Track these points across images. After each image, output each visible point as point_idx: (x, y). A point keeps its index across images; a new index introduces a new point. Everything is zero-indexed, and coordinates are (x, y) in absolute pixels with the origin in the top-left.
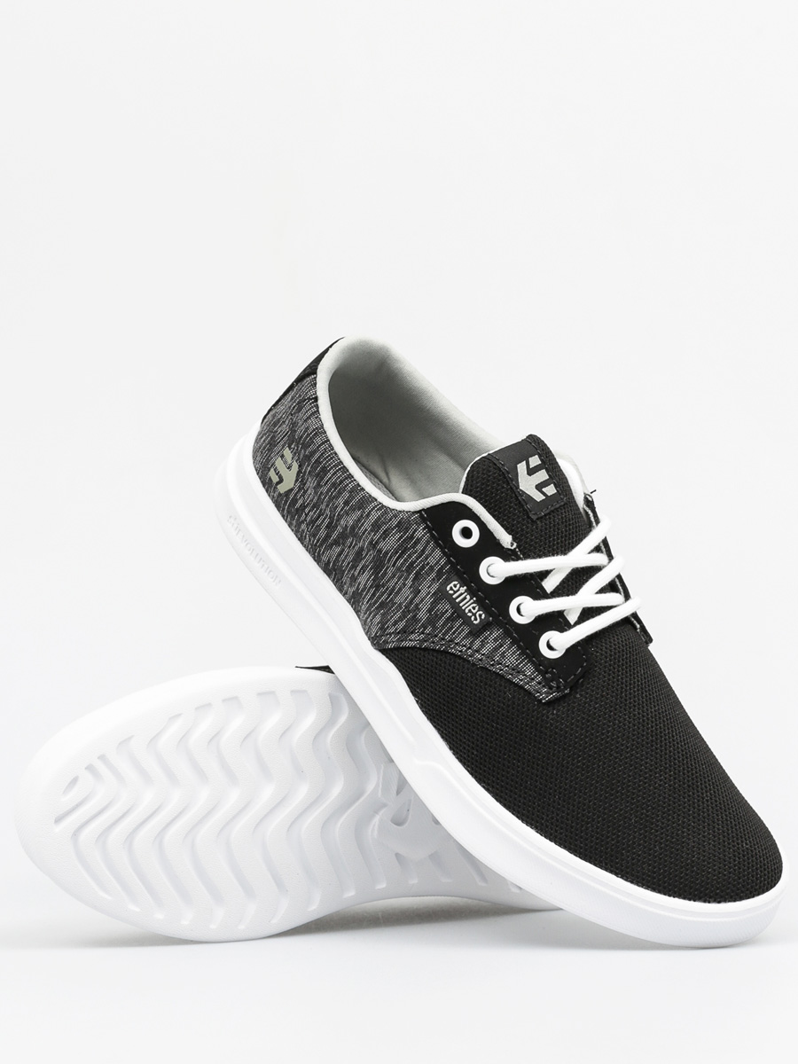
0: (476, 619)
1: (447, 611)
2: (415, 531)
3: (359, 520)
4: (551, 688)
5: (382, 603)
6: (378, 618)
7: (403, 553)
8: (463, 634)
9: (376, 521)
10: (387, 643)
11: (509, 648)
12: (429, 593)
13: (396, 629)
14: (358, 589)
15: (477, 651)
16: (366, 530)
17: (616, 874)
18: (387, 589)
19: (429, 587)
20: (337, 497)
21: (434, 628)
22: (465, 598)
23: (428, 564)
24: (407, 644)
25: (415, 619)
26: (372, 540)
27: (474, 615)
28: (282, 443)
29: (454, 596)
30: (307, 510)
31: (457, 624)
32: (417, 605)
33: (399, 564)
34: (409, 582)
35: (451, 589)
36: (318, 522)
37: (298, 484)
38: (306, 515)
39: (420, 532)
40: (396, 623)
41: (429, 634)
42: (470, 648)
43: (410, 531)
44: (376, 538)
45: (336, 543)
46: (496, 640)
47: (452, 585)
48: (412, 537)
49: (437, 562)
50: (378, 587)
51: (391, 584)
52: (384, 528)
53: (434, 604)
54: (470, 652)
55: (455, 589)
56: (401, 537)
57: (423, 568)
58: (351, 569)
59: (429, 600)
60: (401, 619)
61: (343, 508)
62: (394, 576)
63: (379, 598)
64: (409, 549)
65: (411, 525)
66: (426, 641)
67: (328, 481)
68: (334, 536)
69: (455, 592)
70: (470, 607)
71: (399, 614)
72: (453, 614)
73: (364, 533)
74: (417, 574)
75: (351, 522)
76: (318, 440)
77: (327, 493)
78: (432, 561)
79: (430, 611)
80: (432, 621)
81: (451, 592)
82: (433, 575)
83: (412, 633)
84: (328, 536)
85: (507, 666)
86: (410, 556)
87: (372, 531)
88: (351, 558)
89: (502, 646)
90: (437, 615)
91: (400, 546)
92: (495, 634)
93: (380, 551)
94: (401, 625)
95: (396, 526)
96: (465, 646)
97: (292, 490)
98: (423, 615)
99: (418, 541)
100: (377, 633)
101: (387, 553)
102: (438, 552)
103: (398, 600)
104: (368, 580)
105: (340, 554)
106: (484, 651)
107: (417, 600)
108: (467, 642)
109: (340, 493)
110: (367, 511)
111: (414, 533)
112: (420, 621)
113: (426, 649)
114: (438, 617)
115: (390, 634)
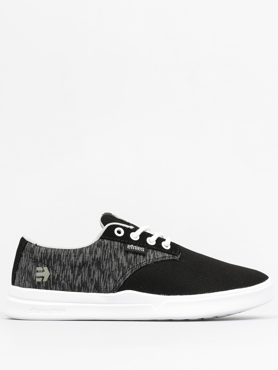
0: (143, 250)
1: (132, 256)
2: (104, 243)
3: (83, 256)
4: (176, 255)
5: (109, 275)
6: (111, 280)
7: (105, 252)
8: (142, 259)
9: (90, 251)
10: (120, 284)
11: (157, 252)
12: (122, 256)
13: (120, 276)
14: (96, 281)
15: (150, 260)
16: (88, 257)
17: (238, 288)
18: (107, 270)
19: (121, 255)
20: (70, 258)
21: (132, 264)
22: (135, 247)
23: (115, 249)
24: (128, 277)
25: (124, 268)
26: (93, 258)
27: (141, 249)
28: (34, 268)
29: (132, 248)
30: (61, 275)
31: (138, 257)
32: (121, 263)
33: (106, 258)
34: (113, 259)
35: (129, 247)
36: (68, 274)
37: (51, 272)
38: (62, 277)
39: (106, 242)
40: (119, 275)
41: (132, 268)
42: (147, 261)
43: (103, 244)
44: (93, 256)
45: (78, 275)
46: (152, 253)
47: (128, 246)
48: (104, 246)
49: (118, 246)
50: (103, 273)
51: (107, 267)
52: (94, 251)
53: (127, 258)
54: (148, 262)
55: (130, 247)
56: (101, 249)
57: (115, 251)
58: (89, 278)
59: (124, 258)
60: (119, 272)
61: (75, 259)
62: (106, 263)
63: (106, 275)
64: (106, 250)
65: (102, 243)
66: (133, 270)
67: (63, 257)
68: (76, 273)
69: (131, 247)
70: (138, 248)
71: (117, 272)
72: (134, 255)
73: (88, 259)
74: (115, 255)
75: (81, 260)
76: (49, 251)
77: (66, 260)
78: (116, 247)
79: (127, 261)
80: (129, 263)
81: (130, 248)
82: (119, 250)
83: (126, 273)
84: (74, 276)
85: (161, 257)
86: (108, 252)
87: (90, 255)
88: (87, 274)
89: (155, 253)
90: (130, 260)
91: (103, 251)
92: (150, 252)
93: (97, 259)
94: (121, 273)
95: (97, 247)
96: (145, 262)
97: (50, 275)
98: (125, 264)
99: (107, 245)
100: (114, 285)
101: (100, 257)
102: (116, 243)
103: (113, 269)
104: (98, 274)
105: (82, 277)
106: (151, 258)
107: (120, 262)
108: (145, 260)
109: (70, 256)
110: (84, 252)
111: (104, 244)
112: (126, 267)
113: (135, 272)
114: (131, 260)
115: (119, 280)
